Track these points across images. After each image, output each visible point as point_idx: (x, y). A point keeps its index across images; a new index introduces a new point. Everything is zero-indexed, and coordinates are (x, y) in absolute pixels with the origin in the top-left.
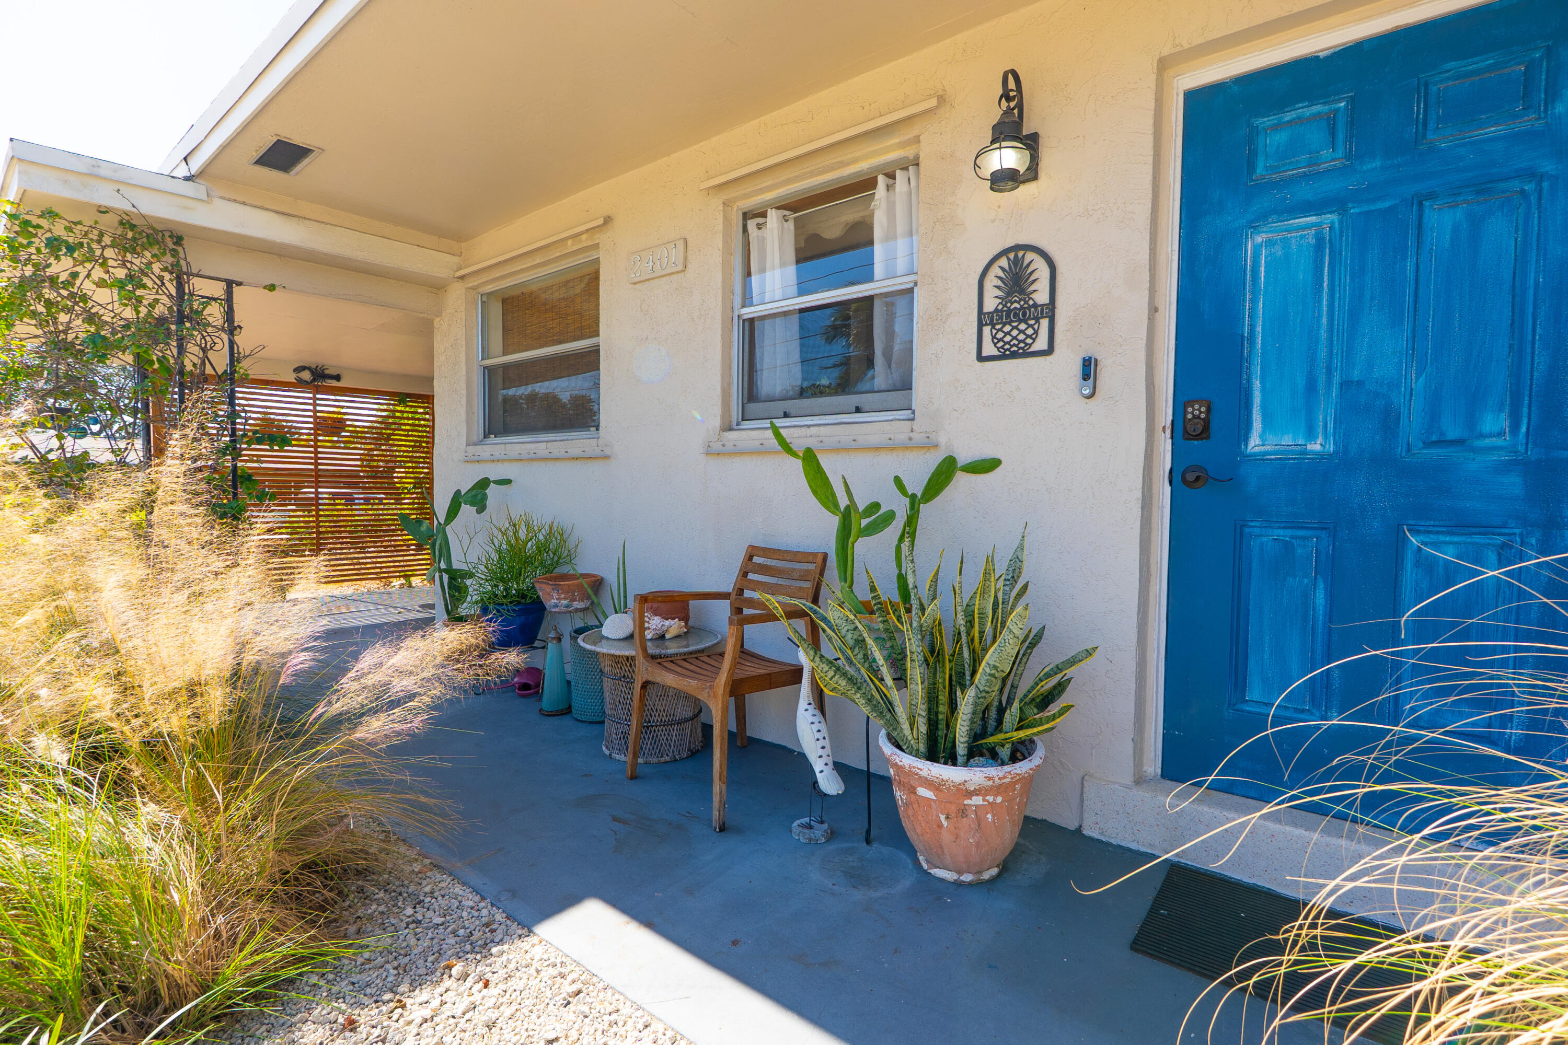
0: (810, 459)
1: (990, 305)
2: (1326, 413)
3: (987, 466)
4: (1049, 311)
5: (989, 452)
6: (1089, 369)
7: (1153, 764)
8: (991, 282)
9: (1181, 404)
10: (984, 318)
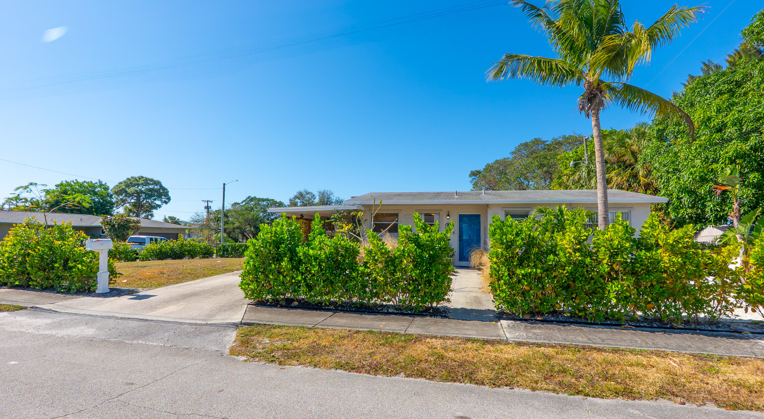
2: (468, 236)
6: (454, 232)
8: (447, 225)
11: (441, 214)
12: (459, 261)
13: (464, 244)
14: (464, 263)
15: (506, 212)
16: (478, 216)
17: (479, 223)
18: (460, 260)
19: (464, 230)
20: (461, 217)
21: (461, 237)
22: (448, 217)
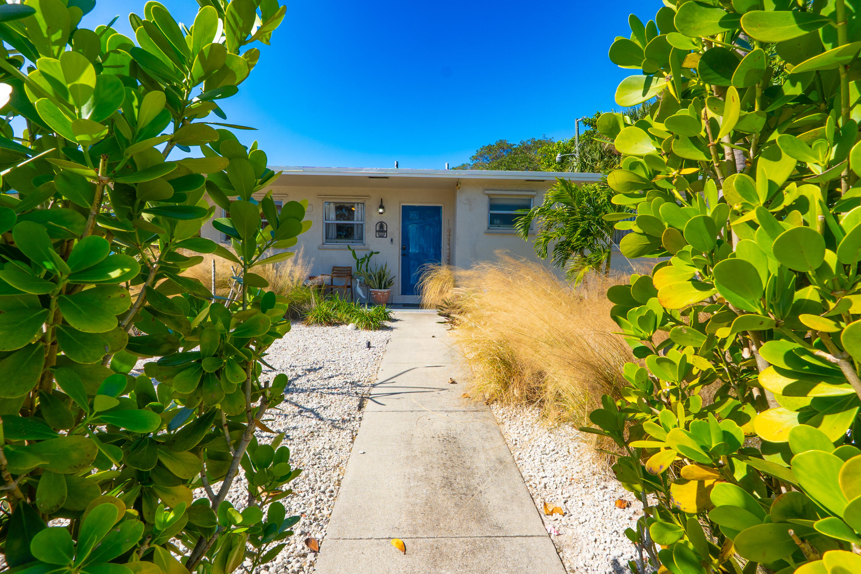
0: (353, 251)
1: (378, 229)
2: (417, 248)
3: (378, 253)
4: (386, 231)
5: (378, 251)
6: (392, 240)
7: (400, 293)
8: (378, 226)
9: (402, 246)
10: (376, 231)
11: (367, 203)
12: (402, 294)
13: (412, 262)
14: (409, 299)
15: (491, 199)
16: (437, 210)
17: (440, 223)
18: (404, 293)
19: (410, 235)
20: (406, 211)
21: (405, 248)
22: (381, 210)
